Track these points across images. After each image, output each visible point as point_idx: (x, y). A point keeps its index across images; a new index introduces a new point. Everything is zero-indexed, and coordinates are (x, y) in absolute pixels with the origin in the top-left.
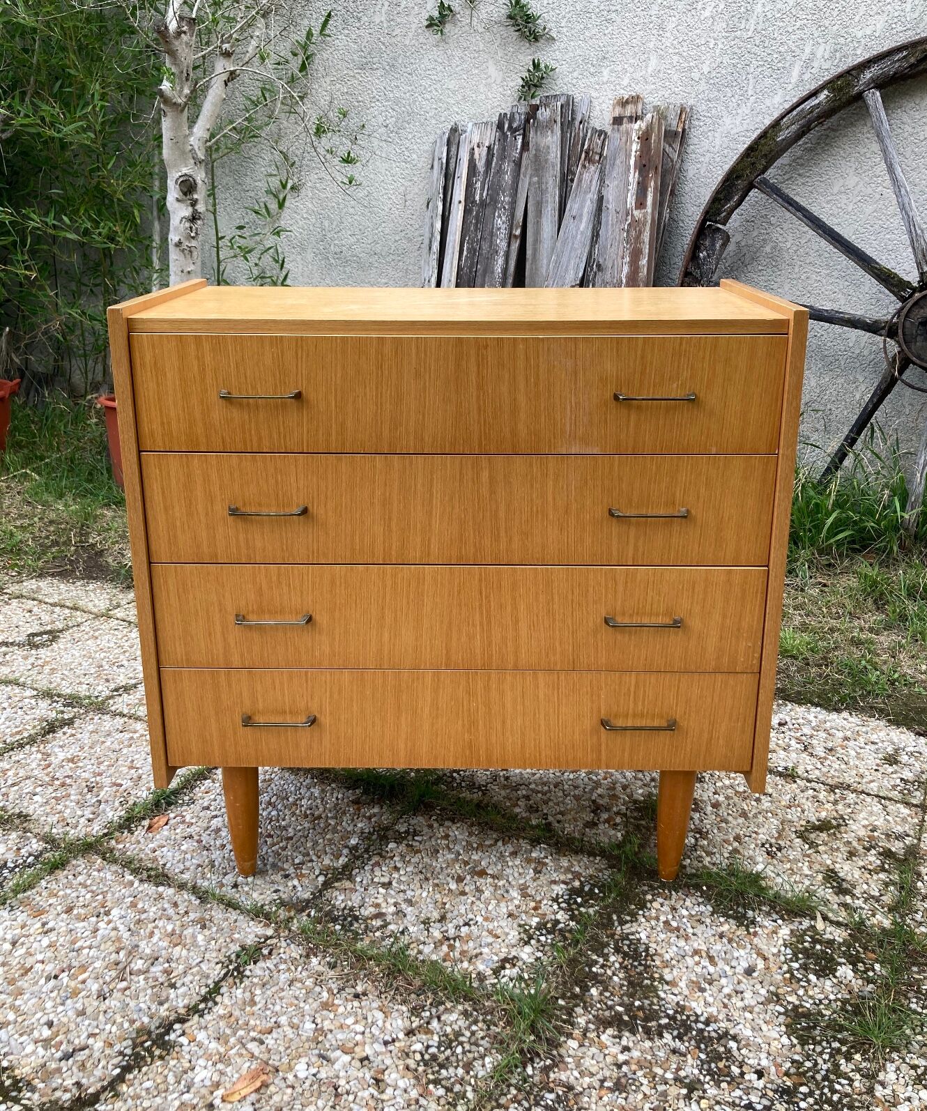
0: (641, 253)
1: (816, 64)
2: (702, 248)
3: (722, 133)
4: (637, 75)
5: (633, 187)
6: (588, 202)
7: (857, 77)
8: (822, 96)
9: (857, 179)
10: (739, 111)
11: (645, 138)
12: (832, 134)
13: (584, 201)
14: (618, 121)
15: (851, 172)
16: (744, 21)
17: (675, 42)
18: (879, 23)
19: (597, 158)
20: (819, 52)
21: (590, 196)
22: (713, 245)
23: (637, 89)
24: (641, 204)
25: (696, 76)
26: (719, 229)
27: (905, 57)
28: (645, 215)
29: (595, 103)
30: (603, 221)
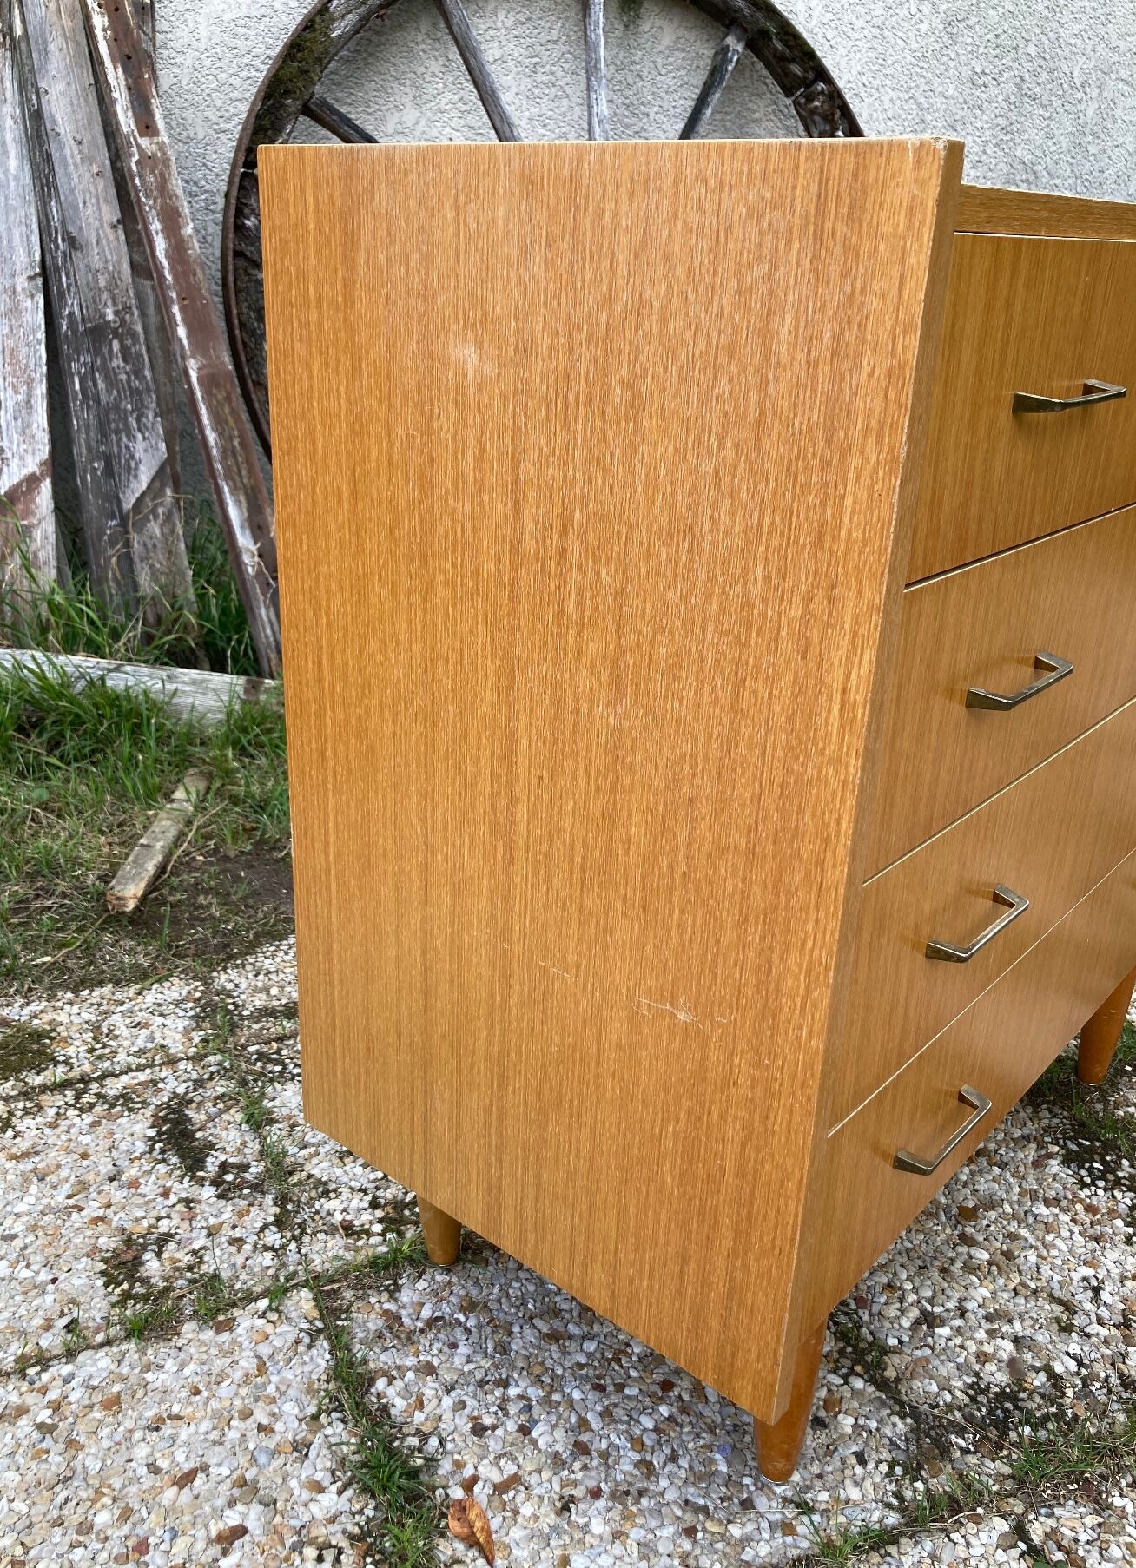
0: (179, 215)
2: (246, 211)
3: (209, 16)
5: (120, 96)
6: (9, 122)
9: (418, 113)
11: (112, 7)
12: (375, 38)
15: (409, 105)
21: (7, 109)
24: (148, 128)
28: (162, 146)
30: (56, 156)
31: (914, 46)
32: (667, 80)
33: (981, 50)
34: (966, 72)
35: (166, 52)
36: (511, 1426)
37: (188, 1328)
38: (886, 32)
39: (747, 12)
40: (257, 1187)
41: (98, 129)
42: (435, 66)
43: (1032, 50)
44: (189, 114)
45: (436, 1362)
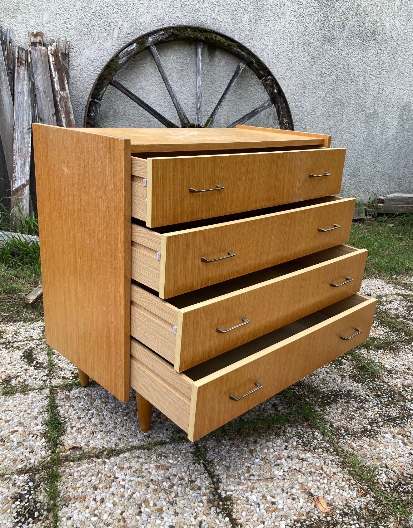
0: (70, 113)
1: (124, 30)
2: (92, 111)
3: (85, 57)
4: (38, 21)
5: (56, 80)
6: (25, 86)
7: (147, 39)
8: (135, 45)
9: (146, 83)
10: (92, 47)
11: (55, 54)
12: (134, 63)
13: (23, 85)
14: (34, 44)
15: (143, 80)
16: (90, 4)
17: (57, 8)
18: (148, 17)
19: (24, 62)
20: (125, 26)
21: (25, 82)
22: (97, 110)
23: (40, 29)
24: (63, 89)
25: (69, 27)
26: (97, 103)
27: (163, 34)
28: (67, 94)
29: (15, 33)
30: (38, 96)
31: (302, 65)
32: (223, 74)
33: (324, 66)
34: (319, 73)
35: (72, 66)
36: (87, 418)
37: (17, 394)
38: (293, 61)
39: (246, 56)
40: (45, 368)
41: (50, 88)
42: (152, 70)
43: (341, 66)
44: (79, 84)
45: (74, 405)
